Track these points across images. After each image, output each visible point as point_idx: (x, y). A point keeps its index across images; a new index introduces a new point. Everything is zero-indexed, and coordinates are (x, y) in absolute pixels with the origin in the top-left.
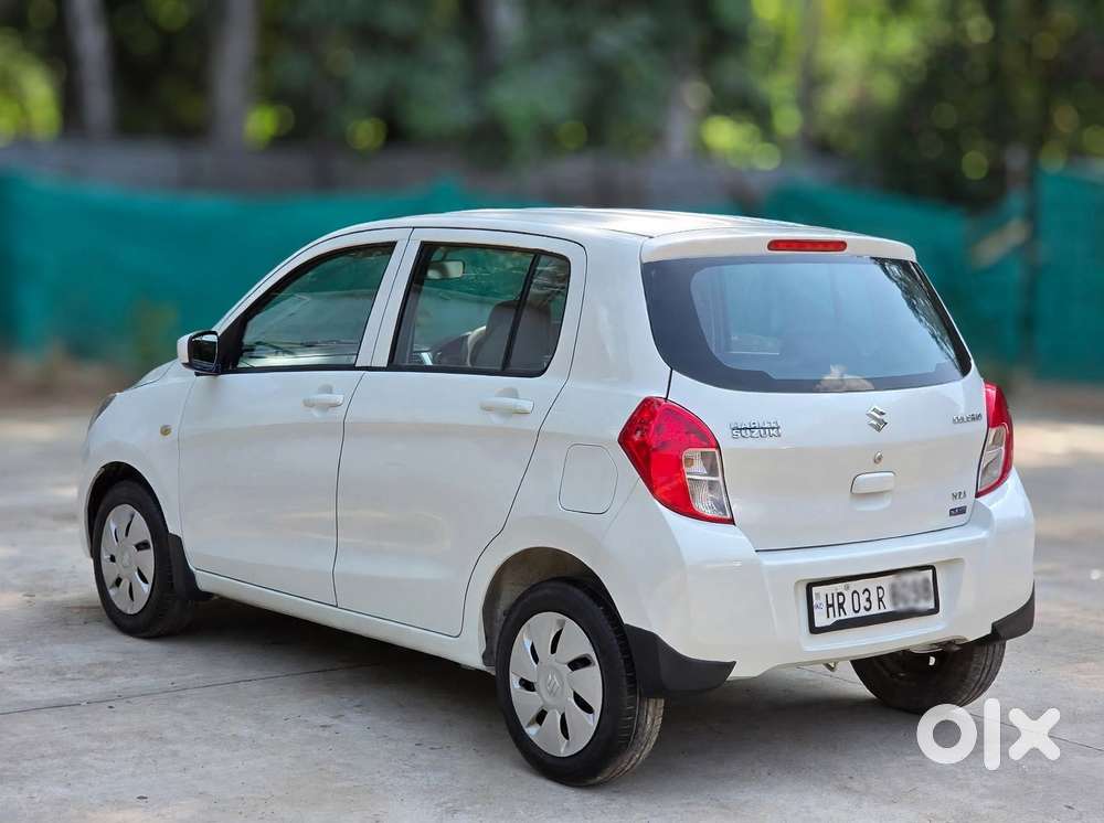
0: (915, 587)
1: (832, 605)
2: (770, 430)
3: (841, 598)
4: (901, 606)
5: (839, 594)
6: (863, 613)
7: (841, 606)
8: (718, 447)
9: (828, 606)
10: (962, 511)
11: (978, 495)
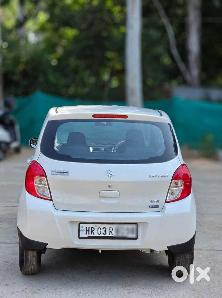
0: (128, 229)
1: (89, 231)
2: (65, 173)
3: (93, 229)
4: (120, 235)
5: (92, 228)
6: (102, 235)
7: (92, 231)
8: (46, 177)
9: (86, 231)
10: (157, 207)
11: (166, 202)
